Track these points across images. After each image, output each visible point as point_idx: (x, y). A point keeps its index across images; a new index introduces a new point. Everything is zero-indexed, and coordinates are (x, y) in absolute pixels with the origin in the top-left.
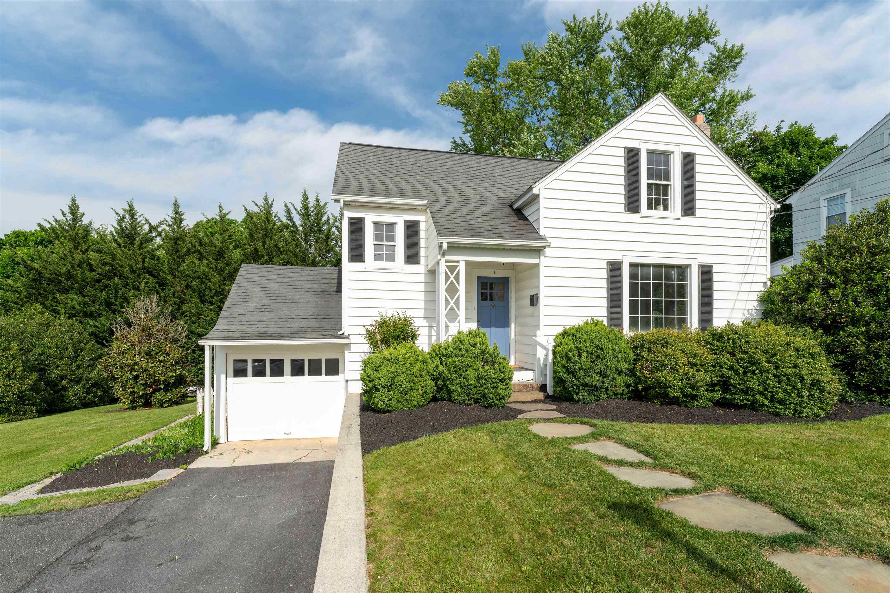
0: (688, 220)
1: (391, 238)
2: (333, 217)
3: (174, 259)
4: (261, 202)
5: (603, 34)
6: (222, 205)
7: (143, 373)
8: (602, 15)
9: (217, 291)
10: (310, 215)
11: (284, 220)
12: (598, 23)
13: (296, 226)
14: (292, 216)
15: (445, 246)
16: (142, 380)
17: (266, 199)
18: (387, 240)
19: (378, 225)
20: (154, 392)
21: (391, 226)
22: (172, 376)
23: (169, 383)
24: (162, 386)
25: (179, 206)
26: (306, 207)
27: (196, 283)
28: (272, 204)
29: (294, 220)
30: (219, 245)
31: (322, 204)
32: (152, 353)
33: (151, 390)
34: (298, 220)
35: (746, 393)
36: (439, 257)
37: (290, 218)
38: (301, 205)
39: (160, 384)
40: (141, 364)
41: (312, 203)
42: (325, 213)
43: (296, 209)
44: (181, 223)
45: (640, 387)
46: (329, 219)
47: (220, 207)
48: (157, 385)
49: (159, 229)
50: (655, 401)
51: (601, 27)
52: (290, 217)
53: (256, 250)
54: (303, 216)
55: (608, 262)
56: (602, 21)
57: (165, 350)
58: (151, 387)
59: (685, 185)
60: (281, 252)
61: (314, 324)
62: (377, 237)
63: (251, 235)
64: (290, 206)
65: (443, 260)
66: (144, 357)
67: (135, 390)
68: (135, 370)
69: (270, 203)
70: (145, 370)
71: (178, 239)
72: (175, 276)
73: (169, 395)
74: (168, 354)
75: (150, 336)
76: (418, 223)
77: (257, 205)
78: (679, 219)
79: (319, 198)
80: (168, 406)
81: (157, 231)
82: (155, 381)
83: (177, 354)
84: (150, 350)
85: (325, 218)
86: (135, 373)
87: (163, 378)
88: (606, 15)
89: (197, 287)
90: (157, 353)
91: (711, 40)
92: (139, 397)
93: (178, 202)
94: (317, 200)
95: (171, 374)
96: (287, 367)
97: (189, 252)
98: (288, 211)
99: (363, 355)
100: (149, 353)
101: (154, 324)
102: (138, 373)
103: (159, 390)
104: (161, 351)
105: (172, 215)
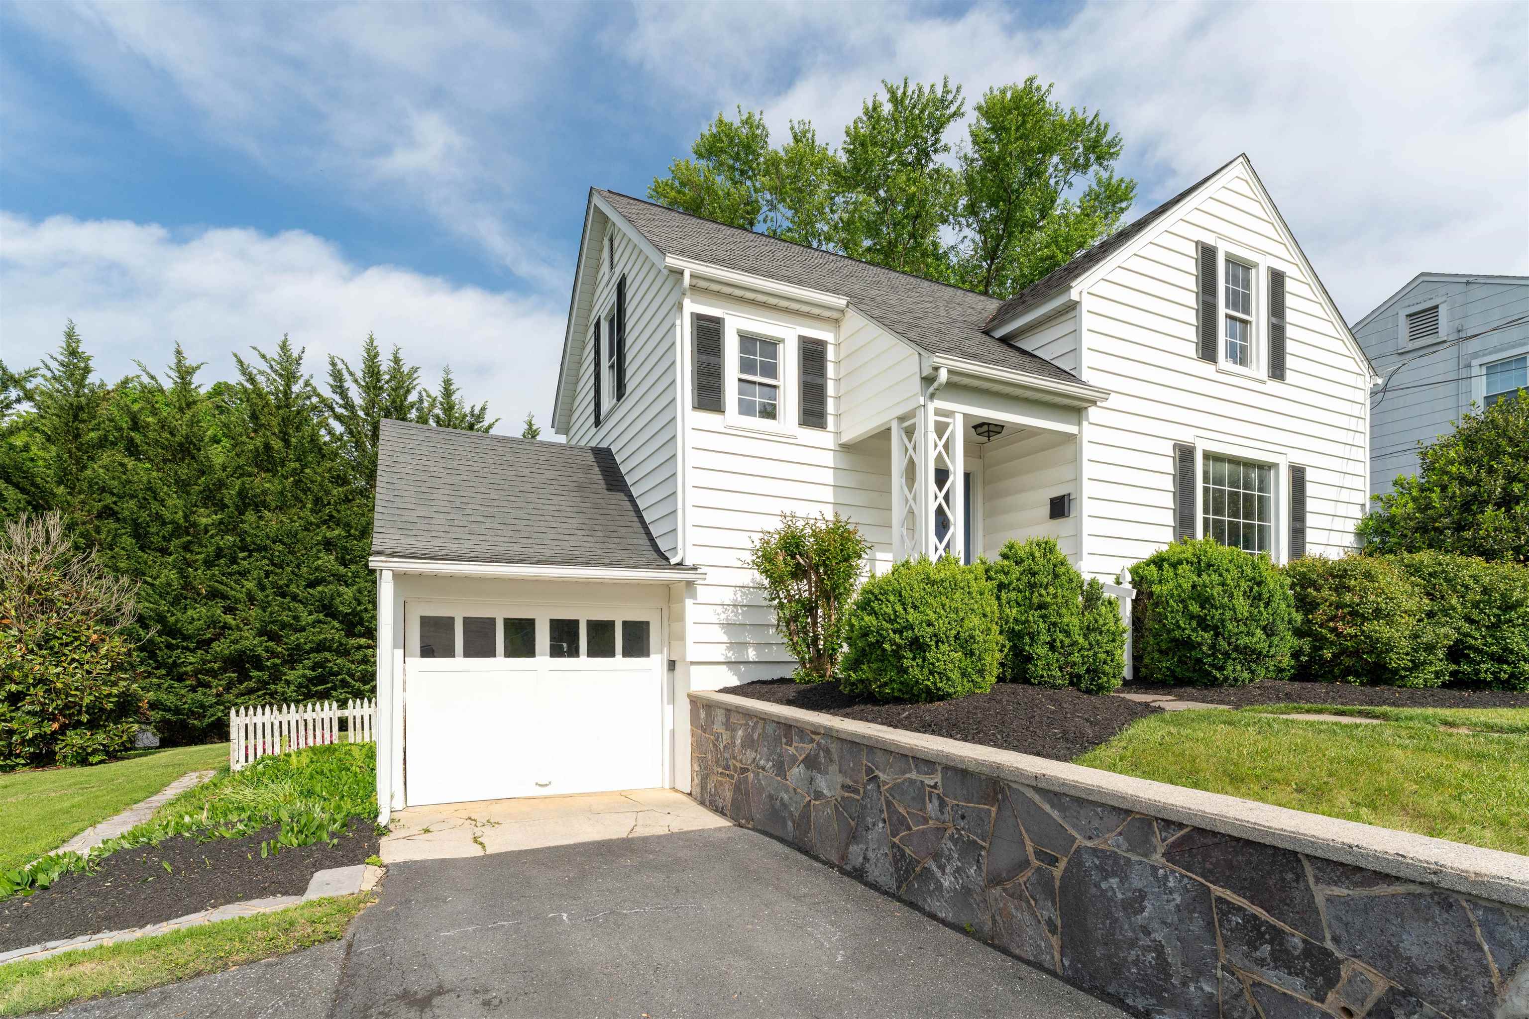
0: (1274, 386)
1: (771, 370)
2: (429, 396)
3: (70, 452)
4: (274, 352)
5: (948, 121)
6: (182, 348)
7: (35, 686)
8: (952, 87)
9: (177, 527)
10: (381, 388)
11: (327, 392)
12: (943, 100)
13: (353, 407)
14: (346, 385)
15: (943, 376)
16: (32, 703)
17: (284, 347)
18: (763, 375)
19: (747, 340)
20: (63, 729)
21: (770, 345)
22: (110, 695)
23: (102, 710)
24: (85, 718)
25: (78, 341)
26: (373, 371)
27: (129, 506)
28: (300, 358)
29: (350, 395)
30: (184, 430)
31: (406, 369)
32: (56, 643)
33: (56, 726)
34: (356, 396)
35: (1501, 660)
36: (922, 401)
37: (340, 390)
38: (363, 366)
39: (80, 713)
40: (27, 666)
41: (385, 363)
42: (414, 388)
43: (351, 374)
44: (84, 377)
45: (1328, 654)
46: (421, 401)
47: (178, 352)
48: (71, 715)
49: (29, 386)
50: (1350, 678)
51: (948, 107)
52: (341, 387)
53: (267, 447)
54: (367, 389)
55: (1175, 446)
56: (950, 97)
57: (88, 638)
58: (54, 719)
59: (1273, 325)
60: (323, 456)
61: (592, 545)
62: (746, 366)
63: (254, 417)
64: (340, 366)
65: (932, 406)
66: (32, 651)
67: (15, 725)
68: (12, 681)
69: (295, 355)
70: (41, 681)
71: (80, 408)
72: (73, 489)
73: (101, 737)
74: (94, 647)
75: (47, 605)
76: (822, 344)
77: (264, 357)
78: (1264, 382)
79: (401, 355)
80: (102, 762)
81: (23, 388)
82: (67, 706)
83: (116, 645)
84: (48, 638)
85: (413, 397)
86: (14, 688)
87: (87, 700)
88: (958, 89)
89: (132, 513)
90: (67, 644)
91: (1105, 163)
92: (23, 742)
93: (77, 331)
94: (397, 360)
95: (106, 690)
96: (543, 637)
97: (103, 443)
98: (337, 375)
99: (719, 609)
100: (45, 643)
101: (54, 579)
102: (20, 688)
103: (78, 724)
104: (76, 639)
105: (61, 358)
